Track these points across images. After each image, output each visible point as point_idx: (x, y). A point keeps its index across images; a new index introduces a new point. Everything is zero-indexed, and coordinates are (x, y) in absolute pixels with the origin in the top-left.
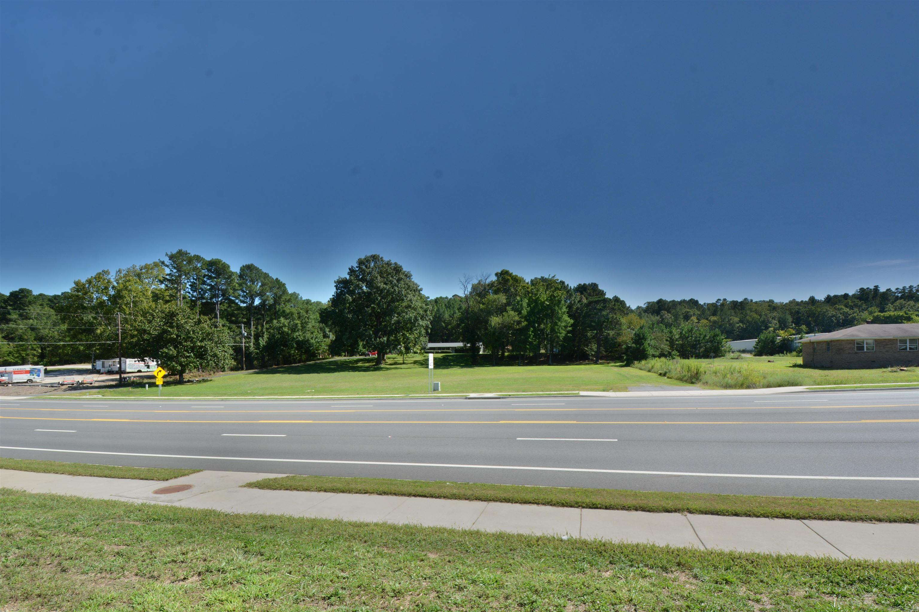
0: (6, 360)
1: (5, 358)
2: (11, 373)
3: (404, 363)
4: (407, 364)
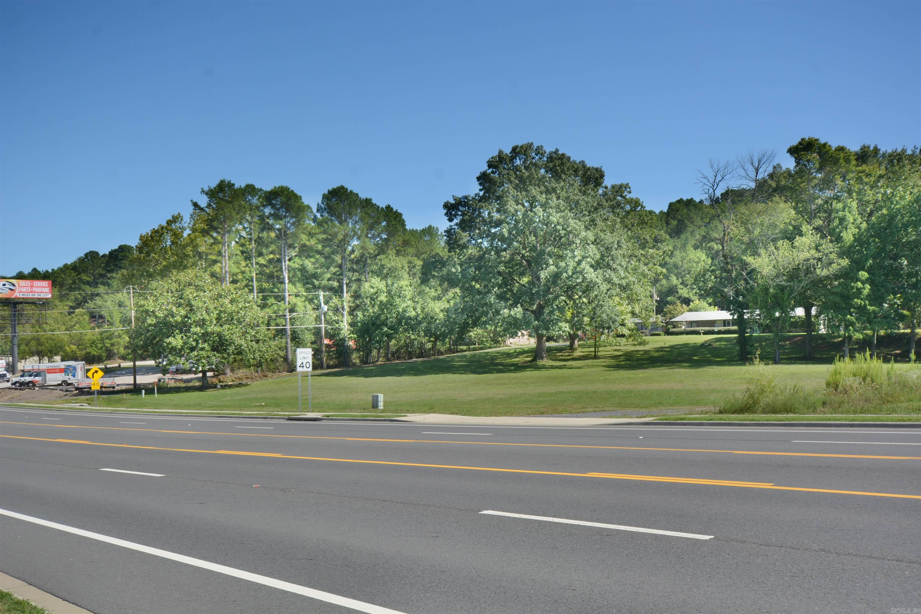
0: (88, 353)
1: (88, 350)
2: (45, 371)
3: (596, 357)
4: (600, 358)
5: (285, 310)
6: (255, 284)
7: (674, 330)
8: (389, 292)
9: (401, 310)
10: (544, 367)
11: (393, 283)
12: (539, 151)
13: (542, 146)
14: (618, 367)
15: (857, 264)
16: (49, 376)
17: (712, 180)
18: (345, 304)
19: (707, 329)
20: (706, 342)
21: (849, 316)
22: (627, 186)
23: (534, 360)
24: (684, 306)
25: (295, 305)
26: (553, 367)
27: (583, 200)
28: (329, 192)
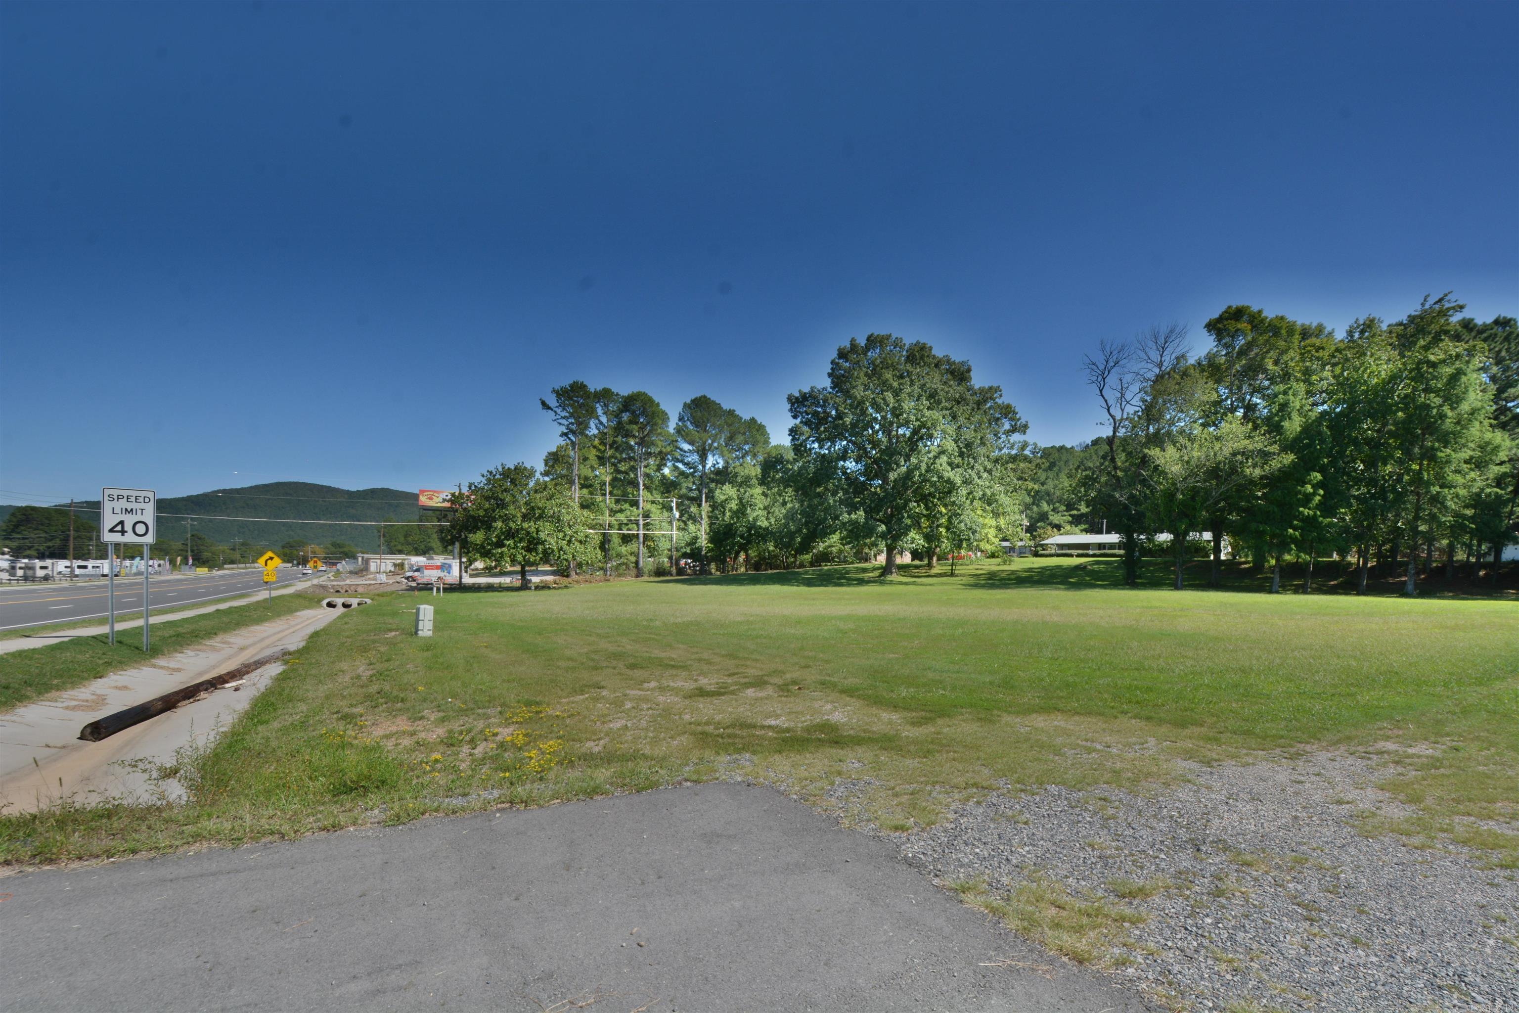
3: (952, 575)
4: (957, 576)
5: (638, 515)
6: (608, 489)
7: (1043, 552)
8: (741, 499)
9: (751, 519)
10: (891, 583)
11: (746, 492)
12: (898, 343)
13: (901, 338)
14: (976, 586)
15: (1306, 463)
16: (427, 572)
17: (1102, 367)
18: (703, 513)
19: (1080, 552)
20: (1081, 564)
21: (1291, 531)
22: (998, 389)
23: (882, 574)
24: (1055, 530)
25: (649, 511)
26: (901, 583)
27: (942, 390)
28: (693, 401)
